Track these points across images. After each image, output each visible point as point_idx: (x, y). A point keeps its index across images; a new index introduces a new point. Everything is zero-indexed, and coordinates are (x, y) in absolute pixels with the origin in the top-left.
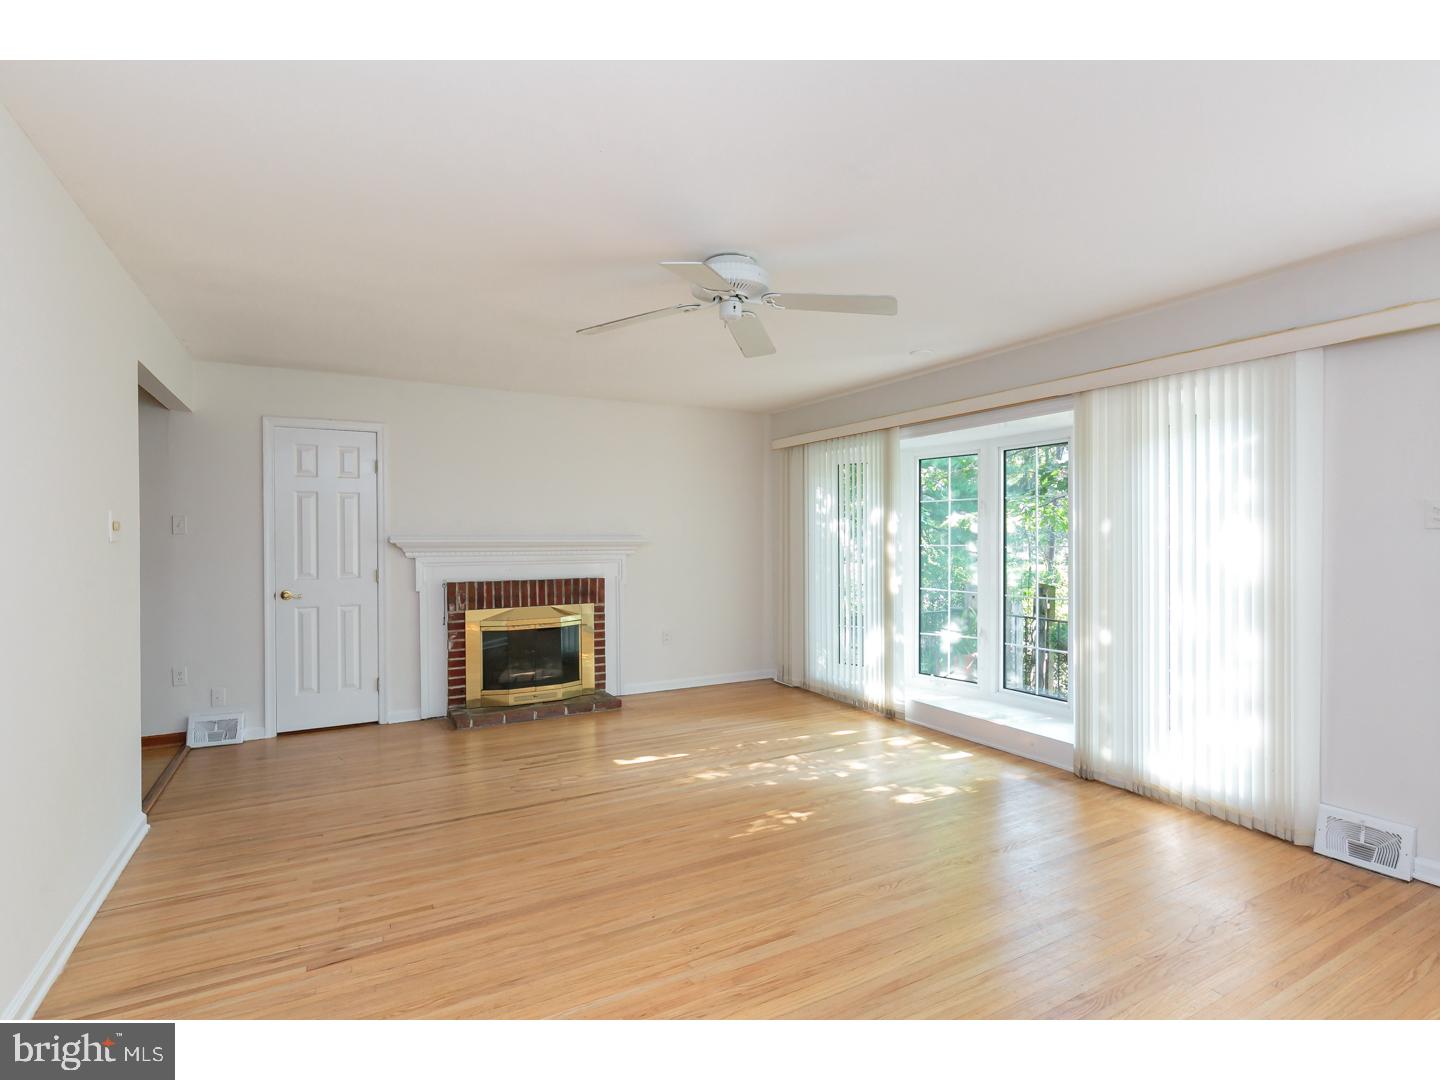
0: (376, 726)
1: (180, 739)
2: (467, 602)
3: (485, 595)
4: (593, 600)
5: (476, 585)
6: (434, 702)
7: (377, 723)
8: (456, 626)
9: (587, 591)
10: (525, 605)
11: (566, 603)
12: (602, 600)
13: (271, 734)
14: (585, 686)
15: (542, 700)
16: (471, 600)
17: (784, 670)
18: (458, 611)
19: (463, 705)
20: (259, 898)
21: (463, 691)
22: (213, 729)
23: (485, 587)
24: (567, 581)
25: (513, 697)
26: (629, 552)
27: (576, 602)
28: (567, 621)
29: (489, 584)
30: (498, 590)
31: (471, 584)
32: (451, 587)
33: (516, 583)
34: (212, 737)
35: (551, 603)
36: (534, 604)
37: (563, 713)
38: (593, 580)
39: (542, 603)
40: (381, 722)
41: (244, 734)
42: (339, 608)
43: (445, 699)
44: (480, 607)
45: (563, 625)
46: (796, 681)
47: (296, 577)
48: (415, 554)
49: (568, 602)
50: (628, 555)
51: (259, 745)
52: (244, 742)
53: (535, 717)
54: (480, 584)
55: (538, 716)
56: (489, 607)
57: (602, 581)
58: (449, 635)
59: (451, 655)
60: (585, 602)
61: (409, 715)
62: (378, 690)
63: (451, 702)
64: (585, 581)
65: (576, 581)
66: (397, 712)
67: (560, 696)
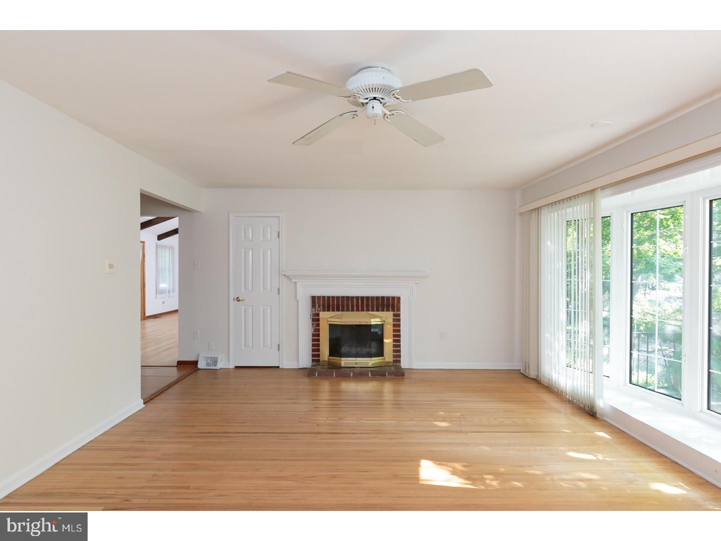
0: (278, 369)
1: (195, 363)
2: (321, 307)
3: (331, 303)
4: (393, 310)
5: (326, 298)
6: (305, 360)
7: (278, 367)
8: (316, 320)
9: (390, 304)
10: (353, 310)
11: (377, 311)
12: (399, 309)
13: (232, 366)
14: (386, 360)
15: (359, 366)
16: (324, 306)
17: (527, 366)
18: (317, 312)
19: (319, 363)
20: (136, 457)
21: (318, 356)
22: (208, 361)
23: (331, 299)
24: (377, 298)
25: (345, 362)
26: (417, 282)
27: (383, 310)
28: (374, 321)
29: (333, 297)
30: (338, 301)
31: (324, 297)
32: (313, 298)
33: (348, 297)
34: (208, 364)
35: (368, 310)
36: (358, 310)
37: (368, 375)
38: (393, 298)
39: (363, 310)
40: (280, 367)
41: (220, 365)
42: (262, 307)
43: (311, 358)
44: (328, 310)
45: (372, 323)
46: (532, 374)
47: (243, 290)
48: (297, 281)
49: (377, 310)
50: (416, 283)
51: (226, 371)
52: (220, 369)
53: (351, 375)
54: (329, 297)
55: (353, 375)
56: (333, 310)
57: (399, 298)
58: (313, 325)
59: (313, 335)
60: (388, 310)
61: (294, 366)
62: (279, 350)
63: (313, 361)
64: (388, 298)
65: (383, 298)
66: (287, 363)
67: (370, 365)
